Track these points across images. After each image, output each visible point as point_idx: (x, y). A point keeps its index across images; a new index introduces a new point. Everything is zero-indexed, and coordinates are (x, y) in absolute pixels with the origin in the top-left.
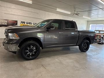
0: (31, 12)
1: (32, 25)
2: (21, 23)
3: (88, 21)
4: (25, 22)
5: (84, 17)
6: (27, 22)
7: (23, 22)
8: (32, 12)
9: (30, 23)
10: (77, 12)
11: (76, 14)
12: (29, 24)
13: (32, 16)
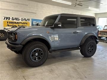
0: (18, 4)
1: (20, 21)
2: (4, 19)
3: (96, 14)
4: (9, 18)
5: (90, 8)
6: (13, 18)
7: (7, 18)
8: (20, 4)
9: (16, 19)
10: (80, 2)
11: (78, 5)
12: (15, 21)
13: (19, 10)
